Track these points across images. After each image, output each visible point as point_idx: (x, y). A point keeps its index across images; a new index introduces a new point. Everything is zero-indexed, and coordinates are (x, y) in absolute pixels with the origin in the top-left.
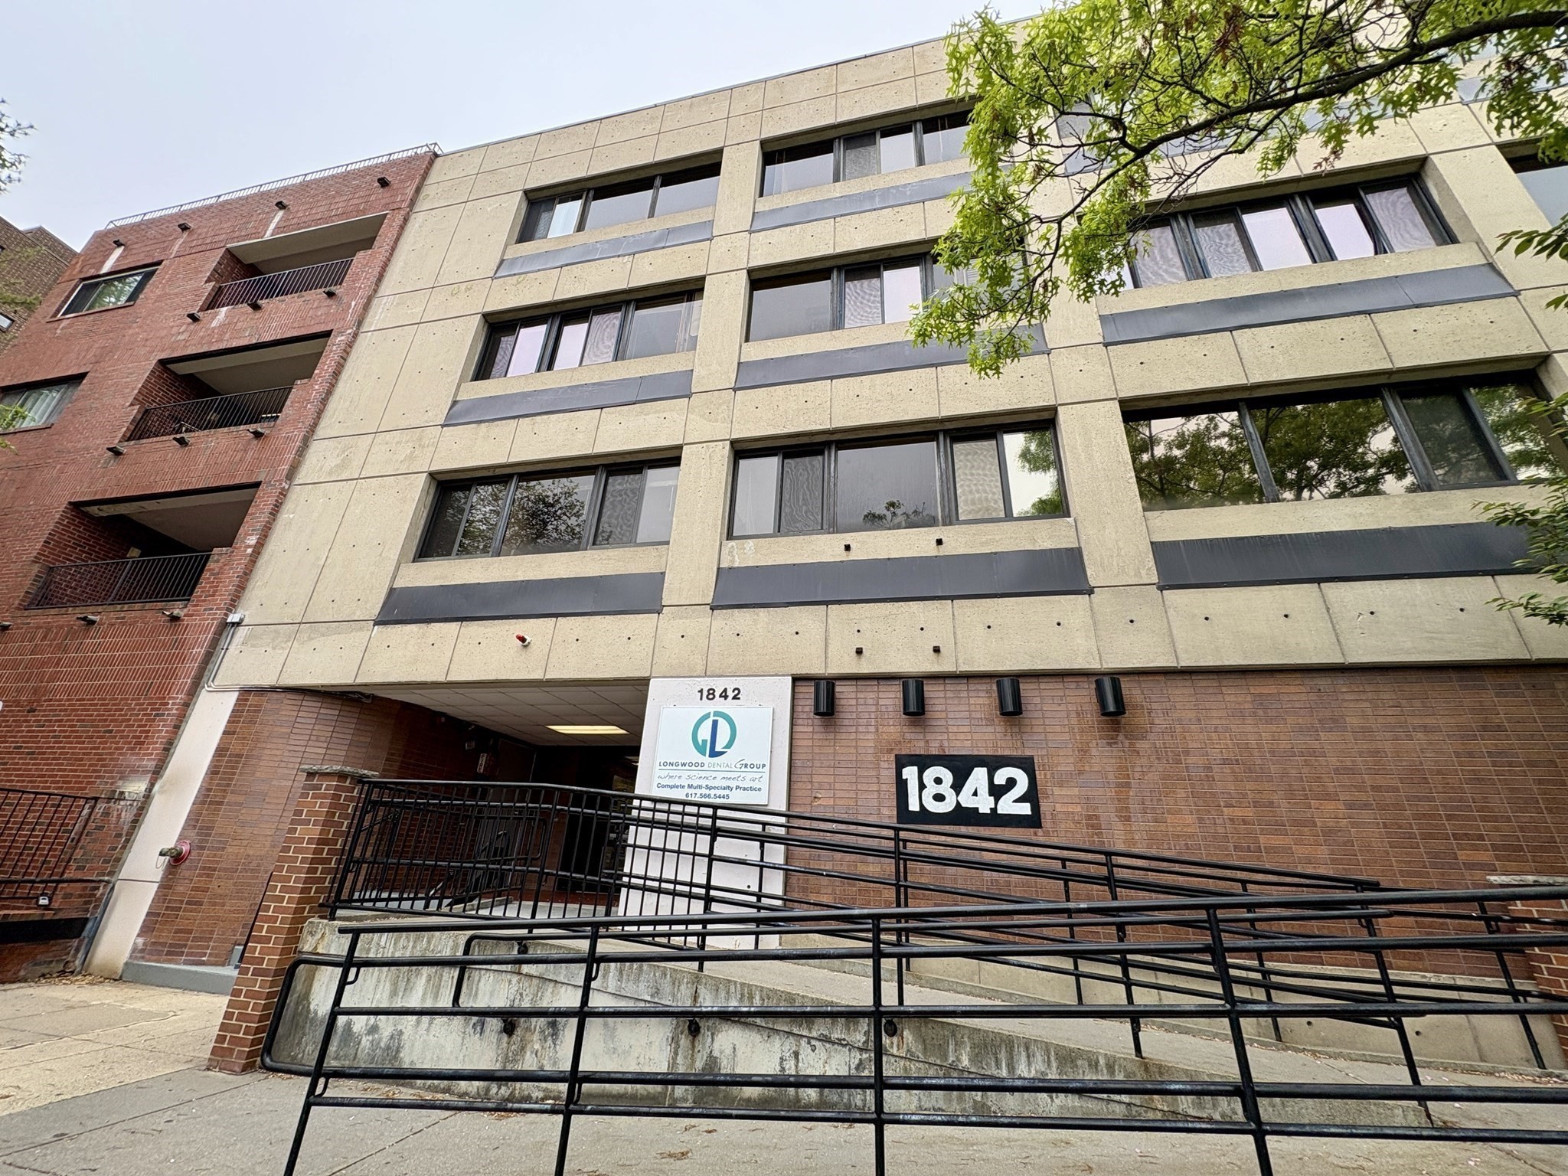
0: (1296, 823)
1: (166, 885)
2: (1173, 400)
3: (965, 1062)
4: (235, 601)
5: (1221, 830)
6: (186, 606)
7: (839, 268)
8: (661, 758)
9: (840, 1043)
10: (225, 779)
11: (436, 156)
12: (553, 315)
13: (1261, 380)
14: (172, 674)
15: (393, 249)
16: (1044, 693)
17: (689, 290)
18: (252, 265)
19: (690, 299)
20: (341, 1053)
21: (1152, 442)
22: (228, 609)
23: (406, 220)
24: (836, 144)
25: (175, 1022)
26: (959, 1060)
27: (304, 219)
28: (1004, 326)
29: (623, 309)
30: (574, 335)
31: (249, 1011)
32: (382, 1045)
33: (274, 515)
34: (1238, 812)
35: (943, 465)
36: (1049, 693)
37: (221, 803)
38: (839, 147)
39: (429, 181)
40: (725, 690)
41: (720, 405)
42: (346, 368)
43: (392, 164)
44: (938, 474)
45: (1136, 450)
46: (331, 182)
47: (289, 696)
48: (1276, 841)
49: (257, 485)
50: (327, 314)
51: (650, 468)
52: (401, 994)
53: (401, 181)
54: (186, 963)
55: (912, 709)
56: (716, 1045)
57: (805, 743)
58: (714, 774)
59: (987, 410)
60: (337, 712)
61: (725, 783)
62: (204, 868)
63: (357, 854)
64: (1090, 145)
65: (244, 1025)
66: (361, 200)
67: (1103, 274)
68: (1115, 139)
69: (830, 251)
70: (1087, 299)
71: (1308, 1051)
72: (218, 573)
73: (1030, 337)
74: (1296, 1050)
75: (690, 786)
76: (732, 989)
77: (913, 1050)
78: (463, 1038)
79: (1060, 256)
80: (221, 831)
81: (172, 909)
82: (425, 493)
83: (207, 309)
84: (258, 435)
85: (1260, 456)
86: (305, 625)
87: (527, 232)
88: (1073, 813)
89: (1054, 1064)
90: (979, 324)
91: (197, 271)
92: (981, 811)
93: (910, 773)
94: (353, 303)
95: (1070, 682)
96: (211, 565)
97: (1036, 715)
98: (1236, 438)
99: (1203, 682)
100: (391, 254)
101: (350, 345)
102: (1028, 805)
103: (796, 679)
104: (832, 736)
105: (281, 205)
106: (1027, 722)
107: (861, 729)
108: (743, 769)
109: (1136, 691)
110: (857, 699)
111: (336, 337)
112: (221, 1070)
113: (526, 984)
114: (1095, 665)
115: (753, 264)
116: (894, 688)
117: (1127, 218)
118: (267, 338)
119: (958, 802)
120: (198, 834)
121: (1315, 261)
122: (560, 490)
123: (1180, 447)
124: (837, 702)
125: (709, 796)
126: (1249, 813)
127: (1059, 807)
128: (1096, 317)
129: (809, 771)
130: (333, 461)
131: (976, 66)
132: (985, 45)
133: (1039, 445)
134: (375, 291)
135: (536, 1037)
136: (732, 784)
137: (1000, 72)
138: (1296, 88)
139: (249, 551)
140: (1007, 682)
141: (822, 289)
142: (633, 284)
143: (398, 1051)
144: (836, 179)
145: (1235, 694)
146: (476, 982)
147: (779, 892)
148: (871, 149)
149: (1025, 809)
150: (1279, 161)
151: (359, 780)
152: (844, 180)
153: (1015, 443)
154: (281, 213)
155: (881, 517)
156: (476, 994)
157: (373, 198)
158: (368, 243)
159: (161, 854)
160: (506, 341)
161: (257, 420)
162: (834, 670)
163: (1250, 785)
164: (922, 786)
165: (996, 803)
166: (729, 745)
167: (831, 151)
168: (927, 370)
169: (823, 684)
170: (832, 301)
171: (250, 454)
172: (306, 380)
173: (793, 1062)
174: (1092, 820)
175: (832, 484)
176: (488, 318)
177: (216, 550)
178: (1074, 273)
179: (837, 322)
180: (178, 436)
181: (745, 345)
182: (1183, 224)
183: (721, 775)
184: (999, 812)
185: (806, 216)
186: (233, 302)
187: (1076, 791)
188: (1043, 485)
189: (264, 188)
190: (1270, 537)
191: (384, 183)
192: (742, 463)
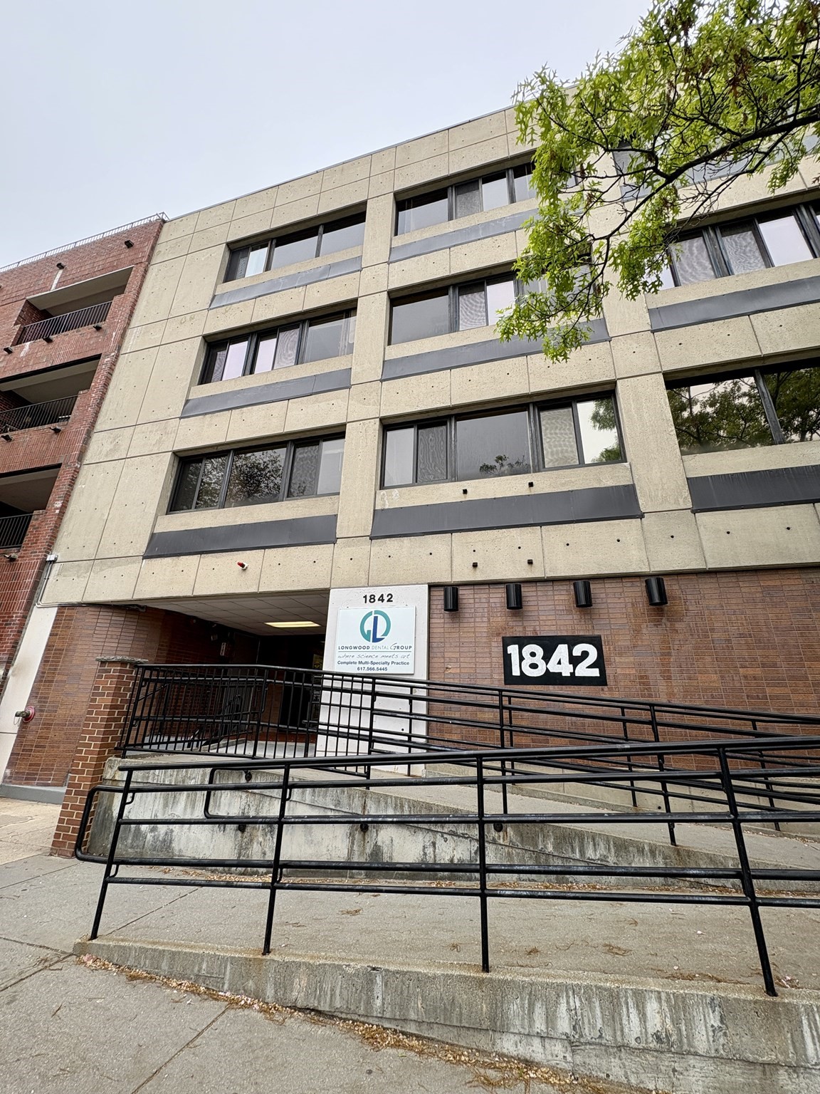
0: (792, 678)
1: (21, 735)
2: (705, 370)
3: (550, 848)
4: (50, 546)
5: (738, 685)
6: (19, 551)
7: (454, 286)
8: (339, 644)
9: (463, 836)
10: (53, 666)
11: (164, 222)
12: (252, 334)
13: (772, 352)
14: (14, 597)
15: (139, 293)
16: (608, 591)
17: (346, 309)
18: (45, 311)
19: (347, 316)
20: (135, 844)
21: (691, 402)
22: (46, 552)
23: (146, 271)
24: (449, 191)
25: (32, 823)
26: (546, 848)
27: (77, 275)
28: (569, 323)
29: (301, 326)
30: (267, 347)
31: (74, 818)
32: (161, 839)
33: (72, 486)
34: (750, 672)
35: (533, 428)
36: (611, 590)
37: (52, 681)
38: (452, 193)
39: (159, 242)
40: (382, 596)
41: (372, 392)
42: (113, 380)
43: (134, 230)
44: (529, 435)
45: (677, 410)
46: (93, 247)
47: (91, 609)
48: (777, 691)
49: (59, 466)
50: (97, 342)
51: (325, 440)
52: (170, 806)
53: (141, 242)
54: (38, 785)
55: (513, 605)
56: (379, 838)
57: (439, 630)
58: (376, 654)
59: (564, 386)
60: (123, 619)
61: (384, 660)
62: (44, 724)
63: (138, 714)
64: (631, 174)
65: (72, 827)
66: (114, 259)
67: (645, 278)
68: (649, 168)
69: (447, 274)
70: (633, 297)
71: (799, 837)
72: (38, 528)
73: (589, 329)
74: (790, 837)
75: (360, 663)
76: (389, 800)
77: (514, 840)
78: (213, 834)
79: (610, 265)
80: (53, 699)
81: (27, 750)
82: (171, 466)
83: (17, 344)
84: (57, 431)
85: (770, 410)
86: (97, 561)
87: (230, 273)
88: (629, 674)
89: (613, 850)
90: (549, 322)
91: (8, 317)
92: (563, 675)
93: (513, 650)
94: (114, 334)
95: (627, 583)
96: (33, 522)
97: (604, 606)
98: (754, 396)
99: (724, 580)
100: (138, 297)
101: (114, 364)
102: (597, 670)
103: (432, 586)
104: (457, 625)
105: (60, 266)
106: (596, 611)
107: (477, 620)
108: (396, 650)
109: (675, 587)
110: (474, 598)
111: (104, 359)
112: (59, 855)
113: (252, 799)
114: (645, 569)
115: (392, 287)
116: (500, 590)
117: (662, 232)
118: (58, 362)
119: (547, 668)
120: (39, 702)
121: (815, 256)
122: (268, 459)
123: (711, 406)
124: (460, 601)
125: (373, 669)
126: (759, 672)
127: (619, 671)
128: (645, 310)
129: (442, 650)
130: (108, 447)
131: (538, 117)
132: (545, 100)
133: (607, 409)
134: (128, 324)
135: (260, 833)
136: (389, 660)
137: (558, 121)
138: (794, 115)
139: (57, 511)
140: (580, 584)
141: (441, 303)
142: (307, 307)
143: (171, 843)
144: (450, 218)
145: (748, 587)
146: (219, 798)
147: (424, 733)
148: (476, 192)
149: (595, 673)
150: (784, 179)
151: (135, 665)
152: (456, 218)
153: (586, 410)
154: (61, 272)
155: (492, 468)
156: (219, 806)
157: (122, 256)
158: (121, 290)
159: (16, 715)
160: (221, 355)
161: (57, 420)
162: (458, 578)
163: (759, 652)
164: (521, 659)
165: (574, 669)
166: (386, 634)
167: (446, 197)
168: (520, 358)
169: (450, 589)
170: (450, 310)
171: (53, 444)
172: (86, 391)
173: (431, 849)
174: (643, 680)
175: (453, 446)
176: (207, 339)
177: (35, 512)
178: (623, 278)
179: (454, 327)
180: (5, 435)
181: (387, 348)
182: (712, 234)
183: (380, 654)
184: (576, 675)
185: (427, 248)
186: (34, 338)
187: (632, 659)
188: (608, 439)
189: (48, 255)
190: (777, 470)
191: (129, 244)
192: (389, 434)
